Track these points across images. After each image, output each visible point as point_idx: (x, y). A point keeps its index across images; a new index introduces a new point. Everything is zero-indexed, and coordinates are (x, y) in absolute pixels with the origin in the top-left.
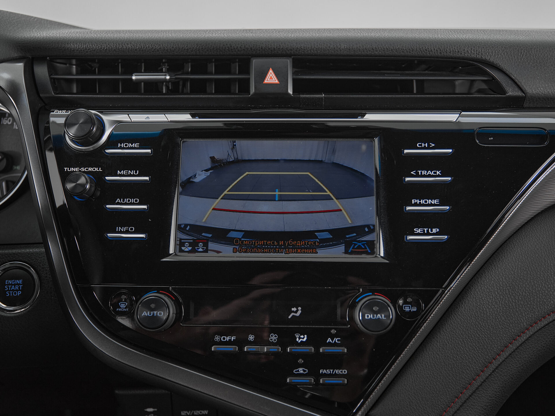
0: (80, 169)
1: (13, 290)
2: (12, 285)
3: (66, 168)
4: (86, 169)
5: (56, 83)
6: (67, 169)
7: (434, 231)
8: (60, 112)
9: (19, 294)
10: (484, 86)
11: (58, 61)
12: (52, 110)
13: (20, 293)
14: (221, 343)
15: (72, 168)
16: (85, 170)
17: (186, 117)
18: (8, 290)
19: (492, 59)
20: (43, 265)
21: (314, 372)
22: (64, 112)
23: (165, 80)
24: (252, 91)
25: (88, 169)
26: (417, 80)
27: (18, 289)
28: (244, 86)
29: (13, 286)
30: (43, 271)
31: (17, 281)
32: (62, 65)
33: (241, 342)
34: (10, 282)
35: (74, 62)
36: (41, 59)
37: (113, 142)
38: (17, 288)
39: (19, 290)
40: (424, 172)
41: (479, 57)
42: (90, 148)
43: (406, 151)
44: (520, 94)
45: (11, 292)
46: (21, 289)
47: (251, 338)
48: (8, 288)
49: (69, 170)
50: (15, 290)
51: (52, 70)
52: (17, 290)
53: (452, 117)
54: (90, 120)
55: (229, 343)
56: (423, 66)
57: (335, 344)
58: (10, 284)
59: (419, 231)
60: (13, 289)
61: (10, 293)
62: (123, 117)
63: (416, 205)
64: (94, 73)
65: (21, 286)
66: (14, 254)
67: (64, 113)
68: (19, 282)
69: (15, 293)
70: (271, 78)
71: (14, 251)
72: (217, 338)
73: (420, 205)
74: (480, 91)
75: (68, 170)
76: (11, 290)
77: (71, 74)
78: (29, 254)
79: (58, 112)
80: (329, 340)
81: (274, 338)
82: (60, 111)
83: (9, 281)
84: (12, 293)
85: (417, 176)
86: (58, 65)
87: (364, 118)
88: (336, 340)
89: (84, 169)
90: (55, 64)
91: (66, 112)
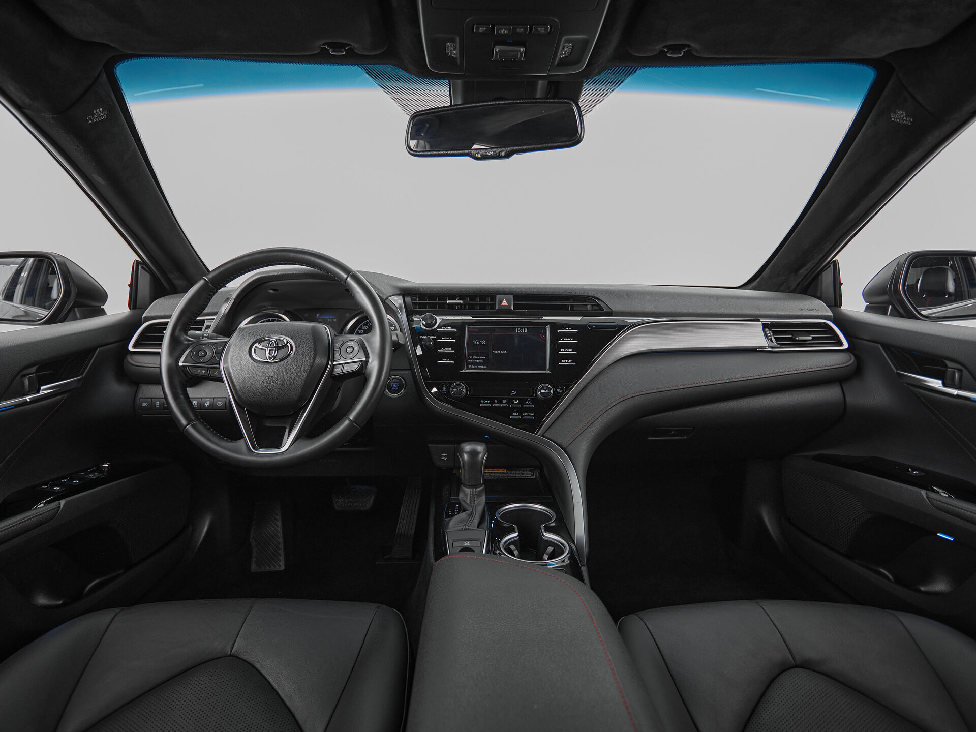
0: (427, 337)
6: (421, 337)
7: (570, 361)
10: (596, 307)
11: (412, 295)
12: (414, 315)
14: (484, 403)
17: (470, 318)
19: (598, 296)
21: (521, 414)
23: (460, 304)
24: (497, 308)
25: (430, 337)
26: (570, 305)
28: (493, 306)
31: (396, 384)
32: (414, 297)
33: (492, 402)
35: (418, 296)
36: (407, 295)
37: (440, 327)
40: (566, 339)
41: (592, 295)
42: (430, 329)
43: (559, 331)
44: (609, 310)
47: (496, 401)
49: (423, 337)
51: (411, 299)
53: (579, 318)
54: (433, 318)
55: (487, 403)
56: (572, 300)
57: (529, 404)
59: (564, 361)
60: (395, 387)
62: (444, 317)
63: (562, 351)
64: (426, 301)
65: (398, 386)
70: (505, 303)
72: (482, 401)
73: (564, 351)
74: (595, 310)
77: (417, 300)
78: (401, 373)
79: (416, 315)
80: (527, 402)
81: (505, 401)
82: (418, 315)
85: (563, 340)
86: (412, 297)
87: (543, 318)
88: (530, 402)
91: (420, 315)
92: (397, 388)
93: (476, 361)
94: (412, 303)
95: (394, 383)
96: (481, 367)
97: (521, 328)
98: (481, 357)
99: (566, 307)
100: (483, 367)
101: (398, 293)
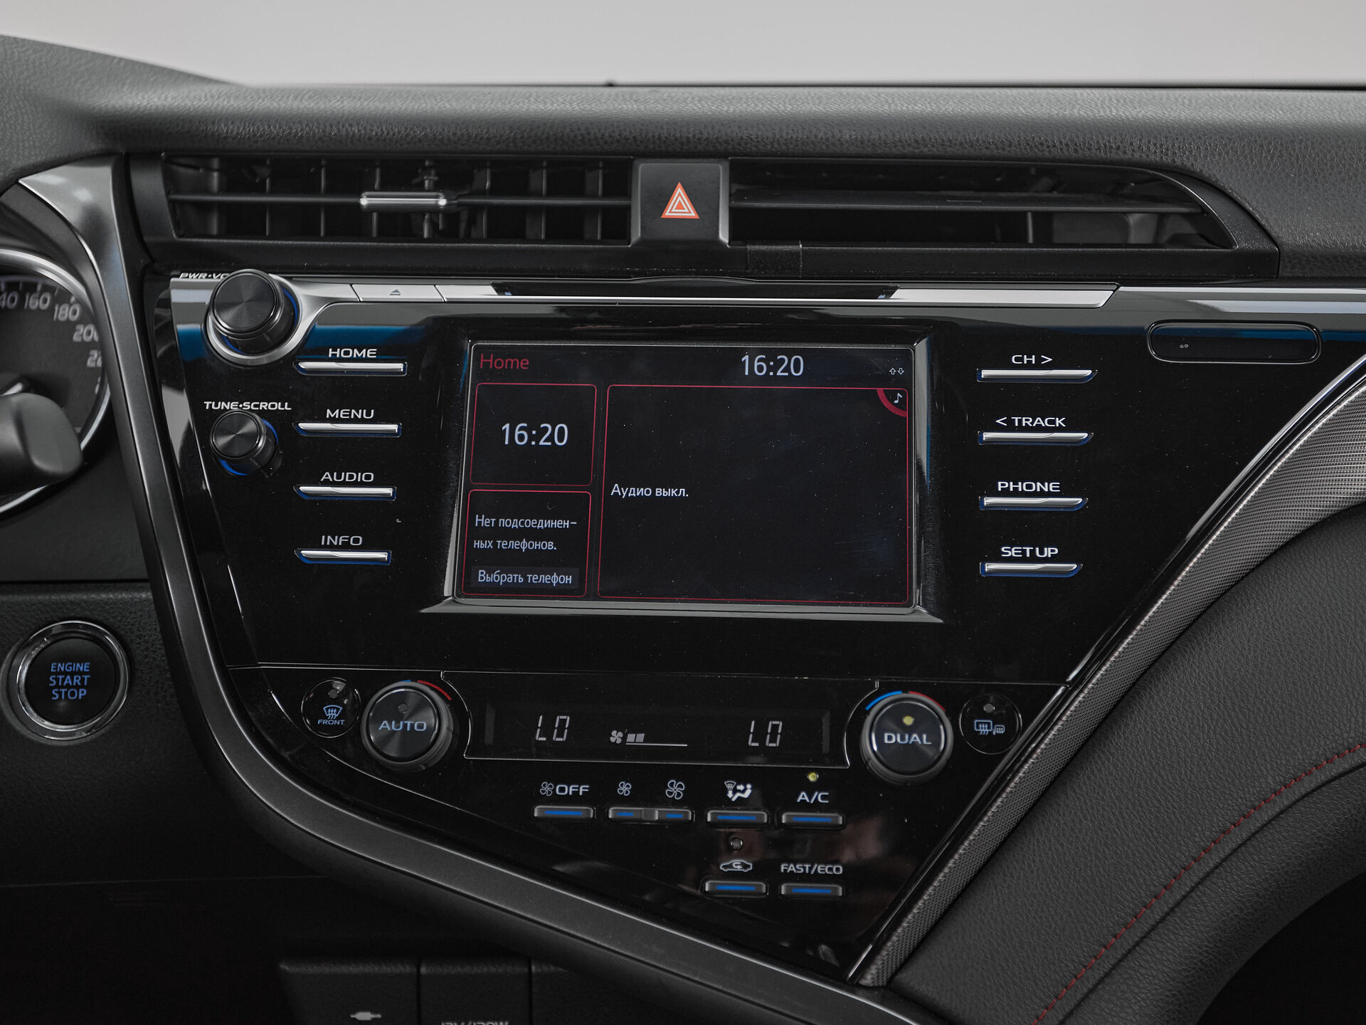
0: (241, 406)
1: (68, 686)
2: (65, 673)
3: (208, 403)
4: (255, 406)
5: (178, 212)
6: (211, 405)
7: (1048, 552)
8: (193, 278)
9: (80, 695)
10: (1187, 228)
11: (182, 161)
12: (173, 273)
13: (83, 692)
14: (556, 800)
15: (223, 403)
16: (253, 408)
17: (484, 292)
18: (57, 686)
19: (1200, 166)
20: (138, 630)
21: (766, 870)
22: (202, 278)
23: (435, 210)
24: (636, 234)
25: (258, 406)
26: (1035, 214)
27: (79, 684)
28: (617, 224)
29: (68, 677)
30: (139, 643)
31: (78, 665)
32: (190, 172)
33: (602, 796)
34: (61, 667)
35: (215, 163)
36: (147, 157)
37: (316, 345)
38: (77, 681)
39: (82, 686)
40: (1026, 421)
41: (1167, 160)
42: (263, 359)
43: (985, 373)
44: (1266, 246)
45: (63, 690)
46: (86, 684)
47: (624, 788)
48: (57, 680)
49: (216, 406)
50: (73, 687)
51: (171, 183)
52: (77, 687)
53: (1097, 297)
54: (269, 295)
55: (574, 799)
56: (1046, 181)
57: (816, 807)
58: (61, 673)
59: (1013, 552)
60: (68, 684)
61: (60, 693)
62: (341, 291)
63: (1006, 493)
64: (260, 190)
65: (86, 677)
66: (72, 603)
67: (202, 280)
68: (81, 669)
69: (72, 694)
70: (680, 206)
71: (72, 597)
72: (546, 789)
73: (1016, 494)
74: (1177, 240)
75: (213, 407)
76: (62, 687)
77: (207, 191)
78: (106, 603)
79: (188, 277)
80: (803, 796)
81: (675, 789)
82: (194, 274)
83: (59, 665)
84: (66, 693)
85: (1011, 428)
86: (182, 170)
87: (892, 297)
88: (818, 796)
89: (250, 405)
90: (175, 168)
91: (207, 277)
92: (82, 693)
93: (514, 544)
94: (172, 203)
95: (63, 659)
96: (545, 579)
97: (771, 355)
98: (543, 524)
99: (1010, 229)
100: (555, 579)
101: (92, 146)
